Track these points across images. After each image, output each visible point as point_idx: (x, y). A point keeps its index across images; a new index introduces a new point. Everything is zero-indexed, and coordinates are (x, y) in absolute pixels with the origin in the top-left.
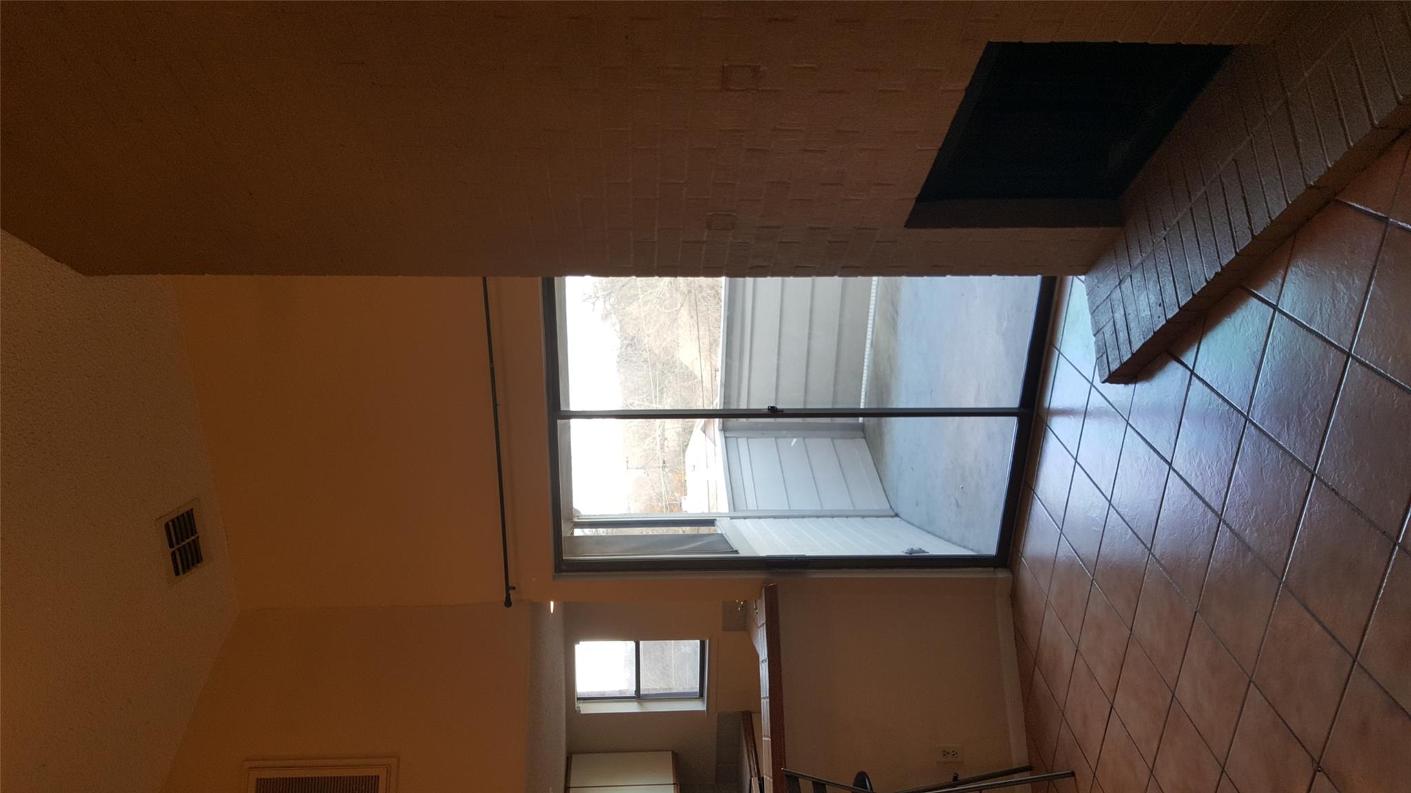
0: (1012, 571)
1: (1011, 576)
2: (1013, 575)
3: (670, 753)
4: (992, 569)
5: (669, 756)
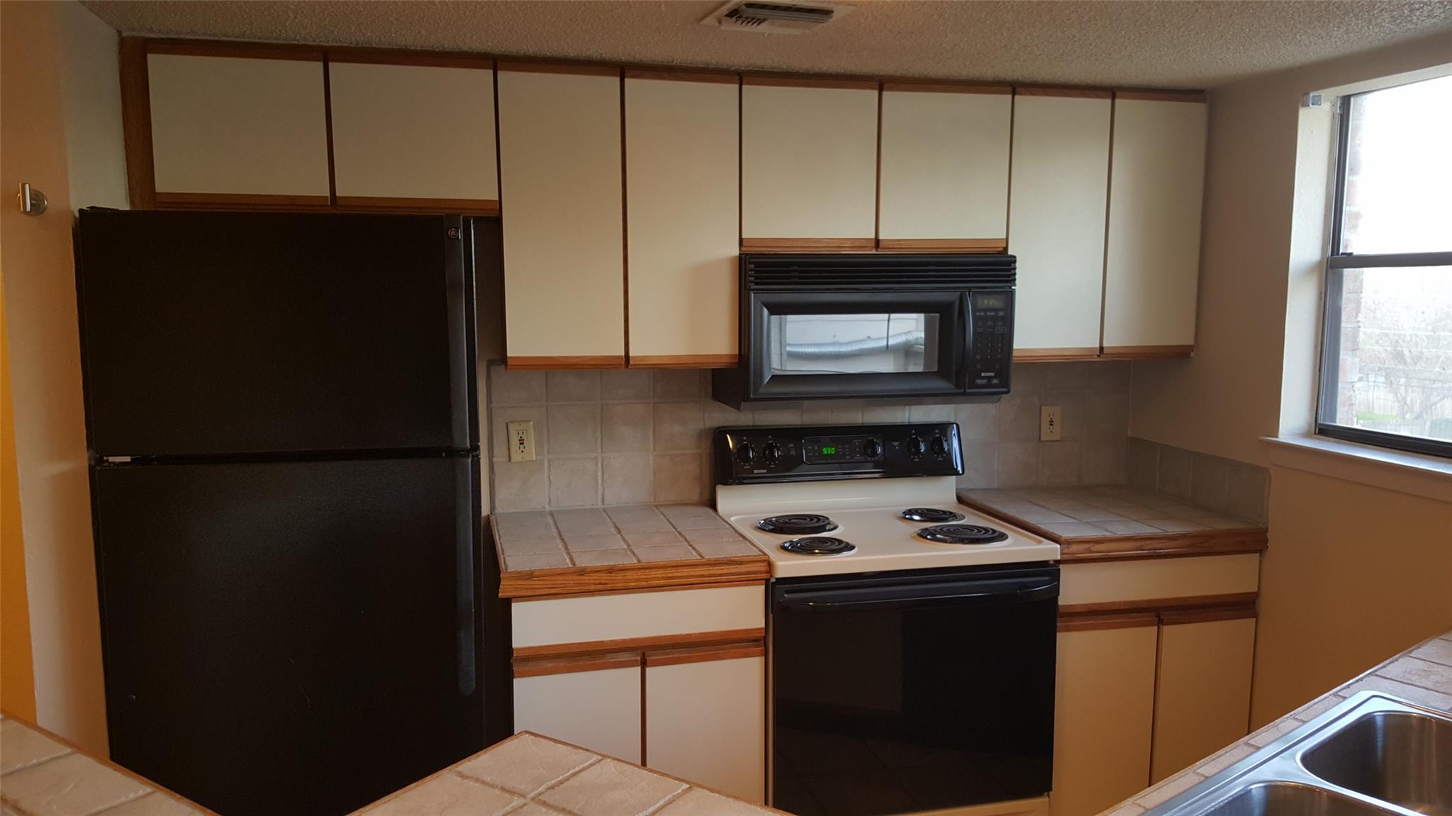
3: (1193, 343)
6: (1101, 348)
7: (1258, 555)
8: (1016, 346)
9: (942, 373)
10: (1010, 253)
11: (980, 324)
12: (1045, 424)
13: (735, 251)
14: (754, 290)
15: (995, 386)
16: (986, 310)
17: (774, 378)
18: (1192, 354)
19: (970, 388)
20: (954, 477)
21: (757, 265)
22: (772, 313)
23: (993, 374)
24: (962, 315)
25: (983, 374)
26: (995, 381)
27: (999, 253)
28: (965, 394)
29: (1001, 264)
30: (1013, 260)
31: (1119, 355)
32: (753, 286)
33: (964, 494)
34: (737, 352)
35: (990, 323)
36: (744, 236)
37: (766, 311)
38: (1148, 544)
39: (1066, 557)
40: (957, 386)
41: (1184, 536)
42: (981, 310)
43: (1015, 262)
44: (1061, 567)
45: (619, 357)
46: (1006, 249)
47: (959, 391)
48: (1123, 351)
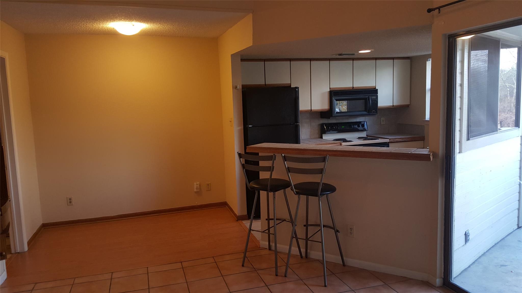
0: (439, 287)
1: (437, 286)
2: (437, 287)
3: (409, 104)
4: (443, 277)
5: (408, 103)
6: (393, 105)
7: (423, 141)
8: (378, 105)
9: (365, 111)
10: (376, 88)
11: (372, 101)
12: (382, 121)
13: (329, 90)
14: (333, 97)
15: (375, 113)
16: (373, 99)
17: (336, 112)
18: (410, 106)
19: (371, 113)
20: (365, 132)
21: (334, 92)
22: (336, 101)
23: (374, 111)
24: (369, 100)
25: (373, 111)
26: (375, 112)
27: (374, 89)
28: (370, 114)
29: (375, 90)
30: (377, 90)
31: (396, 107)
32: (333, 96)
33: (367, 135)
34: (329, 108)
35: (374, 101)
36: (330, 87)
37: (335, 100)
38: (404, 139)
39: (390, 142)
40: (368, 113)
41: (410, 138)
42: (372, 99)
43: (378, 90)
44: (390, 144)
45: (310, 110)
46: (375, 88)
47: (369, 114)
48: (397, 106)
